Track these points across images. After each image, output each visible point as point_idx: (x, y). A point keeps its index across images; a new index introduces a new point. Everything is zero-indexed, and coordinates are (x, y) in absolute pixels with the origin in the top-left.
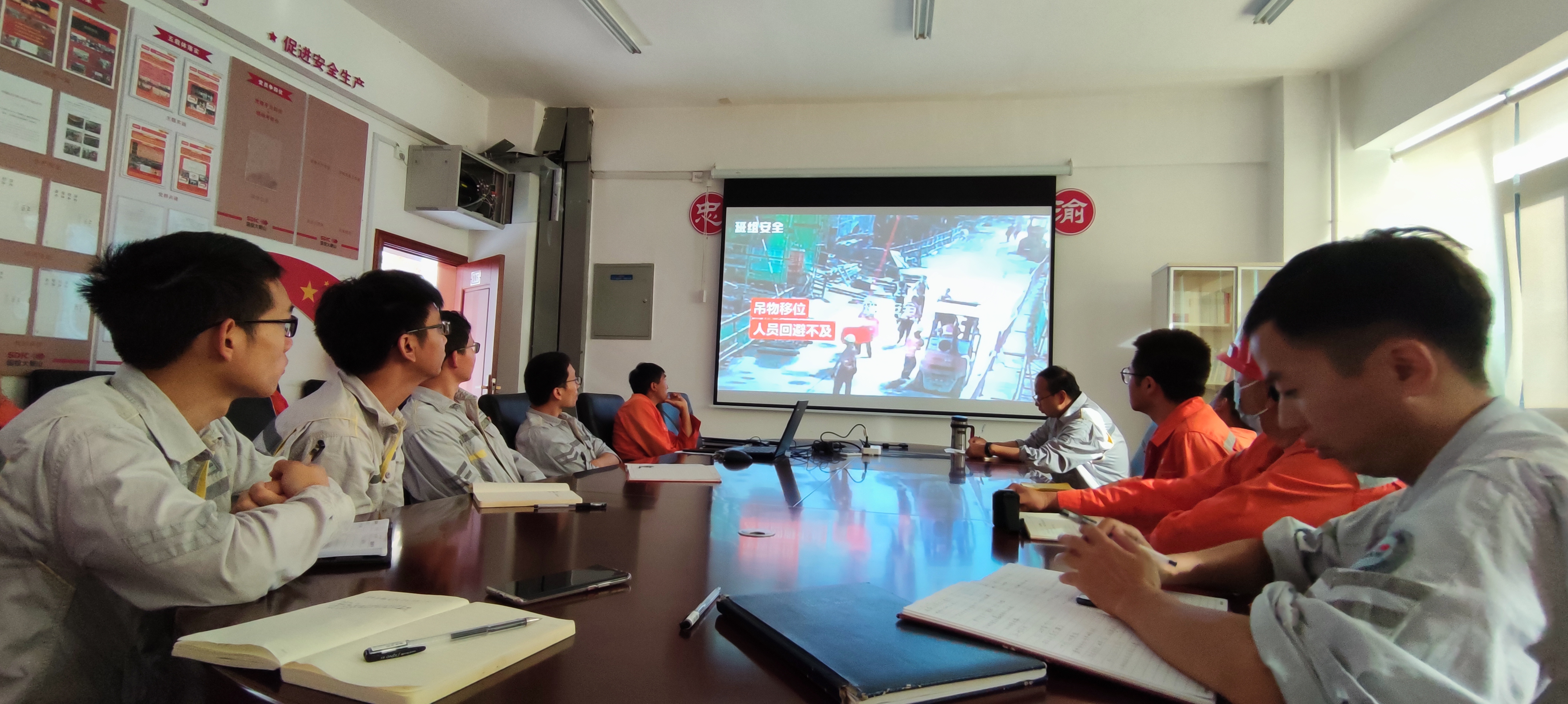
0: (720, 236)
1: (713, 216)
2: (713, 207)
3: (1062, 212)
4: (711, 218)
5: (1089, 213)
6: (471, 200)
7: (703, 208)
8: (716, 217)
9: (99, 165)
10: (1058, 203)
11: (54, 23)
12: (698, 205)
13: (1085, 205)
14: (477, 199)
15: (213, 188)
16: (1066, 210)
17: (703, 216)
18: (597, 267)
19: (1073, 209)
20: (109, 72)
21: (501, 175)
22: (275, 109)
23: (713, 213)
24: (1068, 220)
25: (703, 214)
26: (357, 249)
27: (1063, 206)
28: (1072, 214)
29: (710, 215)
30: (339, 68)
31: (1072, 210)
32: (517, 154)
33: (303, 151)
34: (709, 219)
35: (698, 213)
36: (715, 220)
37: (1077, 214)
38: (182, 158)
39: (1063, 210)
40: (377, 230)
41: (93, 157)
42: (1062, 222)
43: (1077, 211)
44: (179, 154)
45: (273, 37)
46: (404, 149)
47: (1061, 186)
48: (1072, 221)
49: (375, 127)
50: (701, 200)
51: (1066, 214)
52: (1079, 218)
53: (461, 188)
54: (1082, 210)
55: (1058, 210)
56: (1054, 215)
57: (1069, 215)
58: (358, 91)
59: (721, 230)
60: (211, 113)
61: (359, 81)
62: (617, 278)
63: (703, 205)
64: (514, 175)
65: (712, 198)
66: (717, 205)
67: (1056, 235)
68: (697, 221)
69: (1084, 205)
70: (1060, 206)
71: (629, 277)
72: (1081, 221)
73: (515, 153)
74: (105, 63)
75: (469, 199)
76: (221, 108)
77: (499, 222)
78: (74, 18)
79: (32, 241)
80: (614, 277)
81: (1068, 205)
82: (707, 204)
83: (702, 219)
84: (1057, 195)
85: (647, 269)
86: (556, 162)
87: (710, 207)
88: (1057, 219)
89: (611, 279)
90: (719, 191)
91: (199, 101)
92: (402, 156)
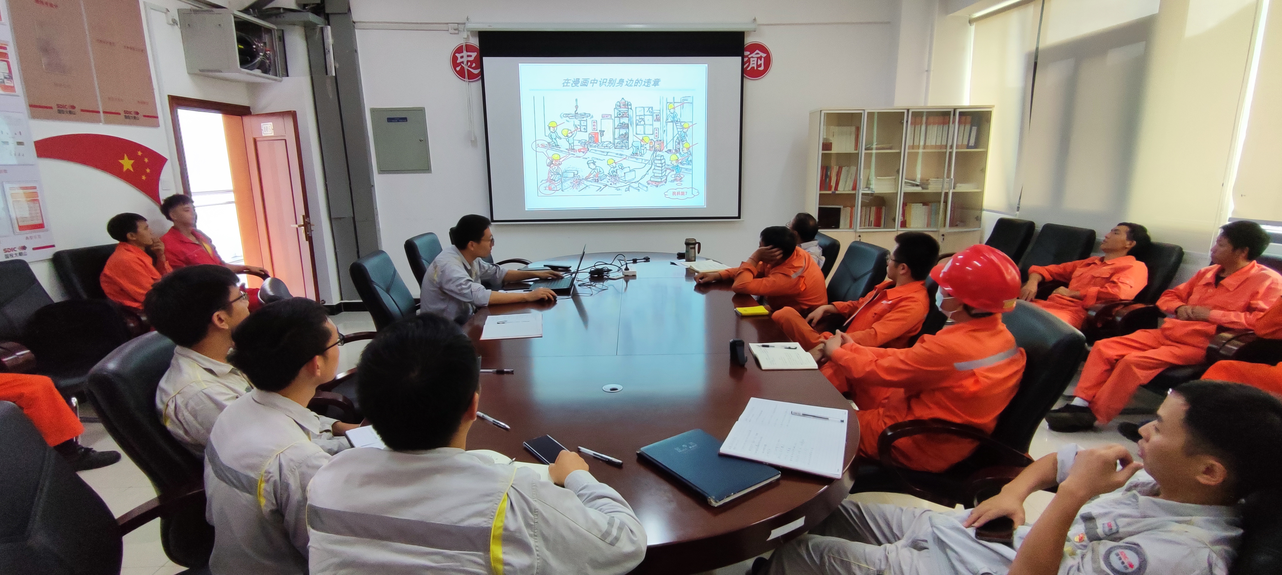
0: (480, 82)
1: (471, 64)
2: (471, 56)
4: (470, 67)
5: (768, 61)
6: (249, 59)
7: (462, 57)
8: (474, 65)
10: (746, 53)
12: (457, 55)
13: (765, 55)
14: (255, 58)
15: (17, 82)
16: (751, 59)
17: (462, 64)
18: (373, 111)
19: (756, 59)
21: (269, 31)
23: (472, 62)
24: (753, 68)
25: (463, 62)
26: (157, 117)
27: (749, 56)
28: (755, 62)
29: (469, 64)
32: (282, 10)
33: (87, 32)
34: (468, 67)
35: (458, 62)
36: (474, 68)
37: (759, 62)
39: (749, 58)
40: (169, 96)
42: (749, 69)
43: (759, 60)
46: (175, 14)
47: (749, 40)
48: (755, 68)
50: (459, 50)
51: (751, 62)
52: (760, 66)
53: (240, 50)
54: (763, 59)
55: (746, 59)
56: (743, 63)
57: (753, 64)
59: (480, 77)
62: (393, 121)
63: (461, 55)
64: (283, 31)
65: (469, 48)
66: (474, 55)
67: (745, 79)
68: (458, 69)
70: (747, 56)
71: (404, 119)
73: (279, 8)
75: (248, 59)
77: (278, 75)
80: (390, 120)
81: (753, 55)
82: (465, 54)
83: (463, 68)
84: (745, 46)
85: (420, 112)
86: (318, 14)
87: (468, 56)
88: (745, 66)
89: (388, 121)
90: (475, 42)
92: (174, 22)
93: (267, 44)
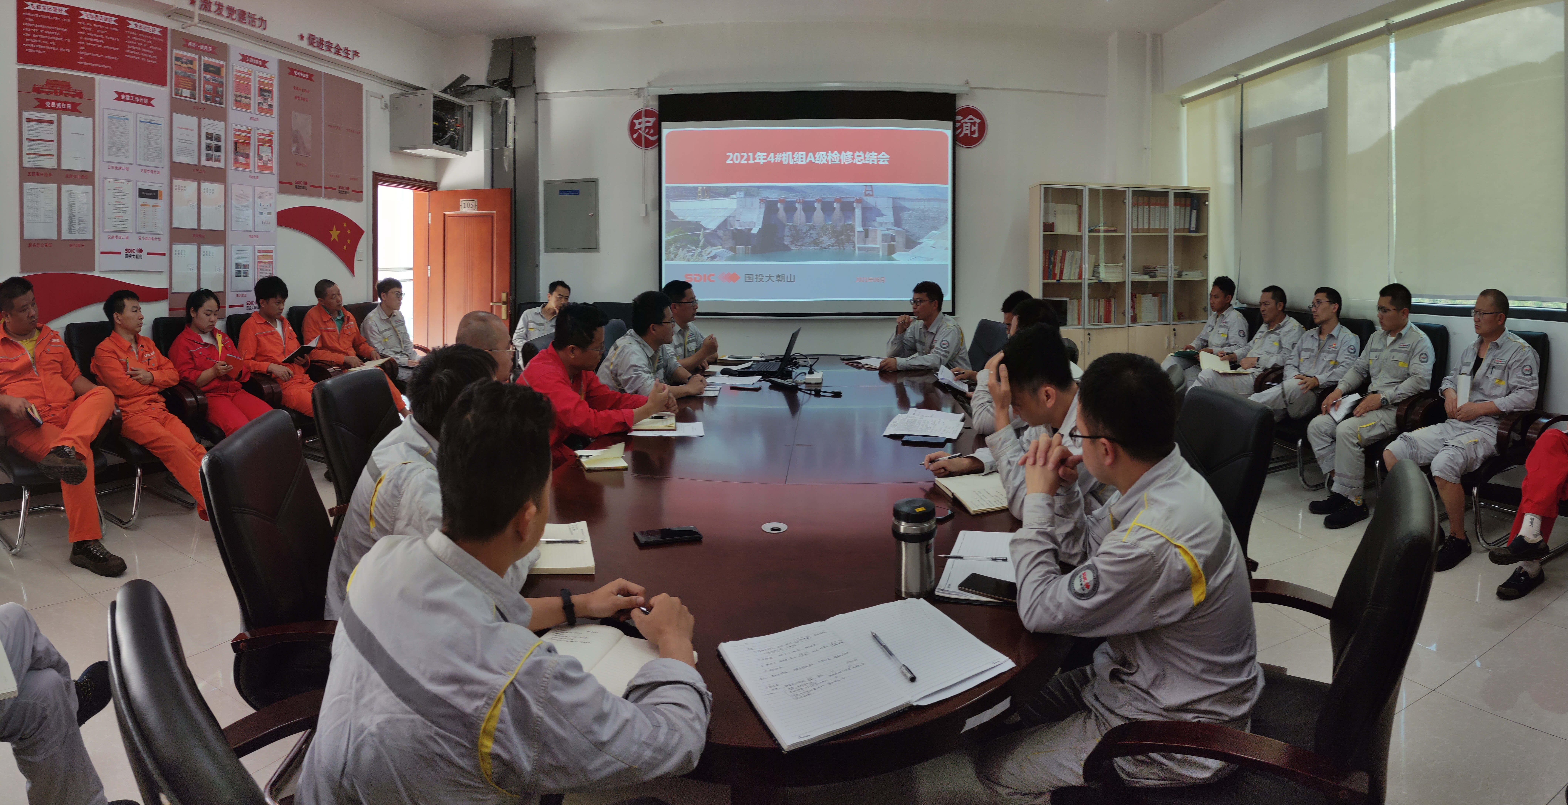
0: (657, 149)
1: (649, 131)
3: (961, 127)
4: (647, 133)
5: (983, 128)
6: (442, 135)
7: (640, 123)
8: (652, 131)
9: (221, 165)
10: (958, 118)
11: (195, 72)
12: (635, 121)
13: (980, 121)
14: (446, 134)
15: (275, 165)
16: (965, 125)
17: (640, 131)
18: (547, 183)
20: (221, 96)
21: (461, 107)
22: (305, 91)
23: (650, 128)
24: (966, 134)
25: (640, 129)
26: (362, 192)
27: (962, 121)
28: (969, 128)
29: (647, 130)
30: (342, 47)
31: (969, 125)
32: (473, 88)
33: (323, 120)
35: (636, 128)
36: (652, 135)
37: (973, 128)
38: (259, 145)
39: (962, 125)
40: (374, 172)
41: (218, 160)
42: (961, 136)
43: (973, 126)
44: (257, 143)
45: (302, 37)
46: (387, 99)
47: (961, 104)
48: (968, 135)
49: (369, 86)
50: (638, 116)
51: (965, 128)
52: (973, 132)
53: (434, 126)
54: (977, 125)
55: (957, 125)
56: (955, 129)
57: (966, 130)
58: (356, 62)
59: (657, 143)
60: (271, 106)
61: (356, 54)
62: (565, 194)
63: (640, 120)
64: (472, 106)
65: (648, 113)
66: (652, 120)
67: (957, 147)
68: (635, 136)
69: (978, 121)
70: (959, 122)
71: (576, 192)
72: (976, 135)
73: (471, 86)
74: (220, 89)
75: (440, 135)
76: (275, 102)
77: (462, 150)
78: (205, 64)
79: (195, 226)
80: (562, 193)
81: (966, 120)
82: (643, 120)
83: (640, 135)
84: (957, 110)
85: (593, 183)
86: (505, 88)
87: (648, 122)
88: (957, 132)
89: (560, 194)
90: (654, 105)
91: (265, 99)
92: (386, 105)
93: (459, 121)
